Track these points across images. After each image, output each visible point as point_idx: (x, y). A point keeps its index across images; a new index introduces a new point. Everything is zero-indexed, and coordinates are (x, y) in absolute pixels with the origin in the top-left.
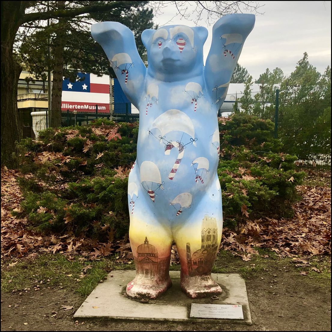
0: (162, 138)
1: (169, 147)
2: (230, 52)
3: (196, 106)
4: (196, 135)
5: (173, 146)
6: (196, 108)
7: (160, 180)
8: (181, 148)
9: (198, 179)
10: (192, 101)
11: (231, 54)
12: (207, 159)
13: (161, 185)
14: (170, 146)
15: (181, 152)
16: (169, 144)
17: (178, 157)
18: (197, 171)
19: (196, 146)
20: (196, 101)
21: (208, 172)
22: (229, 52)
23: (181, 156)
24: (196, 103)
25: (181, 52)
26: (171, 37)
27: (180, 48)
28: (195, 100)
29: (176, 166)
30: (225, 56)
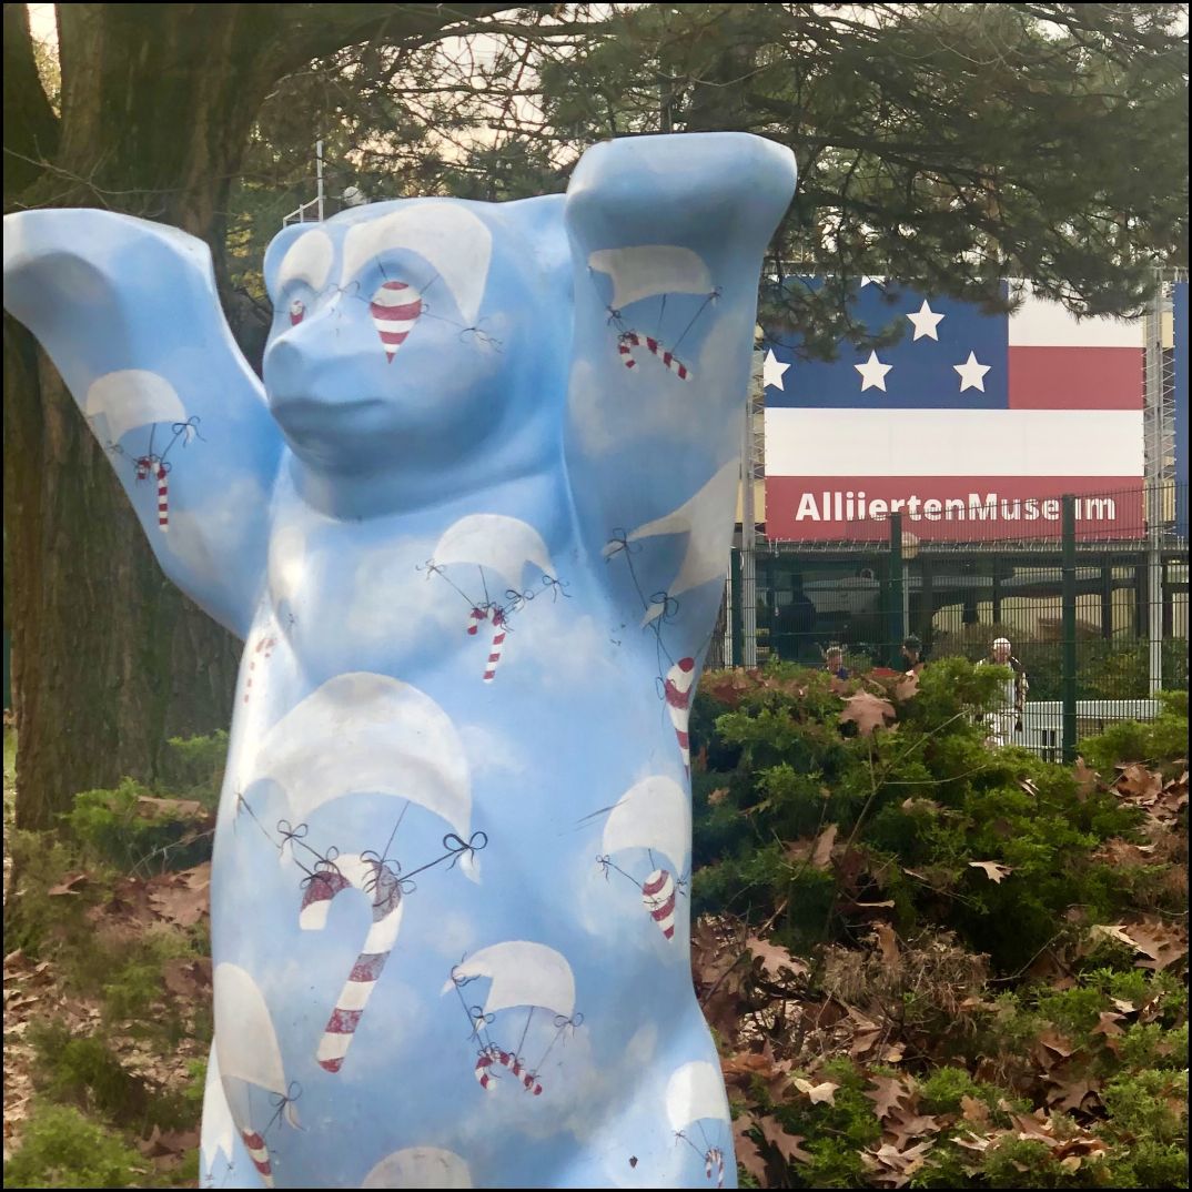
0: (290, 836)
1: (323, 885)
2: (653, 346)
3: (496, 649)
4: (477, 814)
5: (343, 882)
6: (494, 658)
7: (279, 1075)
8: (389, 888)
9: (497, 1066)
10: (474, 622)
11: (660, 354)
12: (556, 954)
13: (287, 1104)
14: (325, 878)
15: (386, 912)
16: (322, 868)
17: (366, 946)
18: (481, 1025)
19: (477, 880)
20: (499, 617)
21: (569, 1028)
22: (643, 342)
23: (382, 935)
24: (498, 630)
25: (390, 356)
26: (344, 283)
27: (388, 337)
28: (491, 614)
29: (356, 995)
30: (631, 364)
